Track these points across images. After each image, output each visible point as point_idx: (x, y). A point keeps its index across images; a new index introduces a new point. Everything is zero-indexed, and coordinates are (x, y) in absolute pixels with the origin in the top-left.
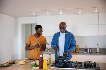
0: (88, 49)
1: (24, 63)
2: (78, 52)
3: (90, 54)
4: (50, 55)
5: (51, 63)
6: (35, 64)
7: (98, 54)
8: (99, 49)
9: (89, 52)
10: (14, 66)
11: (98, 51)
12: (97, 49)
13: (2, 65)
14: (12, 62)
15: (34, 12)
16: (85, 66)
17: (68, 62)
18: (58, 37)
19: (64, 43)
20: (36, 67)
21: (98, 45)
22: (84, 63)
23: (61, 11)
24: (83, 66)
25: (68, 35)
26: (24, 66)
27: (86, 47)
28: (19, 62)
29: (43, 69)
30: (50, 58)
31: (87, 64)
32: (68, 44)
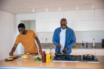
0: (84, 43)
1: (27, 57)
2: (75, 47)
3: (87, 48)
4: (51, 49)
5: (52, 57)
6: (38, 58)
7: (94, 48)
8: (95, 43)
9: (85, 46)
10: (18, 60)
11: (94, 46)
12: (93, 43)
13: (7, 59)
14: (15, 56)
15: (33, 9)
16: (84, 59)
17: (68, 56)
18: (60, 32)
19: (65, 38)
20: (39, 60)
21: (94, 39)
22: (83, 56)
23: (60, 8)
24: (82, 58)
25: (69, 31)
26: (27, 60)
27: (83, 42)
28: (22, 57)
29: (46, 62)
30: (51, 52)
31: (86, 57)
32: (68, 39)
